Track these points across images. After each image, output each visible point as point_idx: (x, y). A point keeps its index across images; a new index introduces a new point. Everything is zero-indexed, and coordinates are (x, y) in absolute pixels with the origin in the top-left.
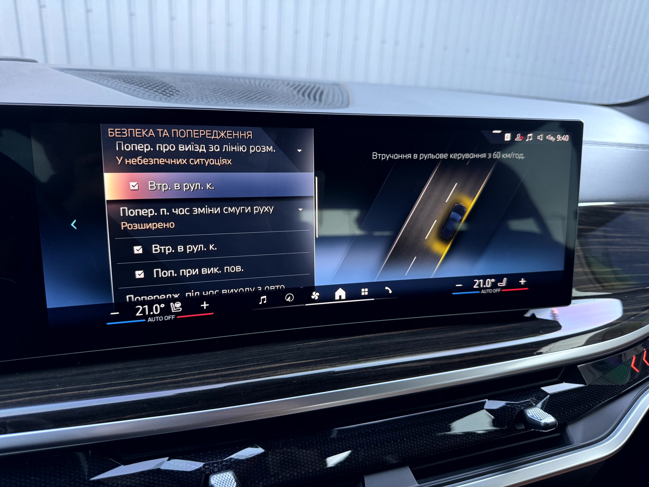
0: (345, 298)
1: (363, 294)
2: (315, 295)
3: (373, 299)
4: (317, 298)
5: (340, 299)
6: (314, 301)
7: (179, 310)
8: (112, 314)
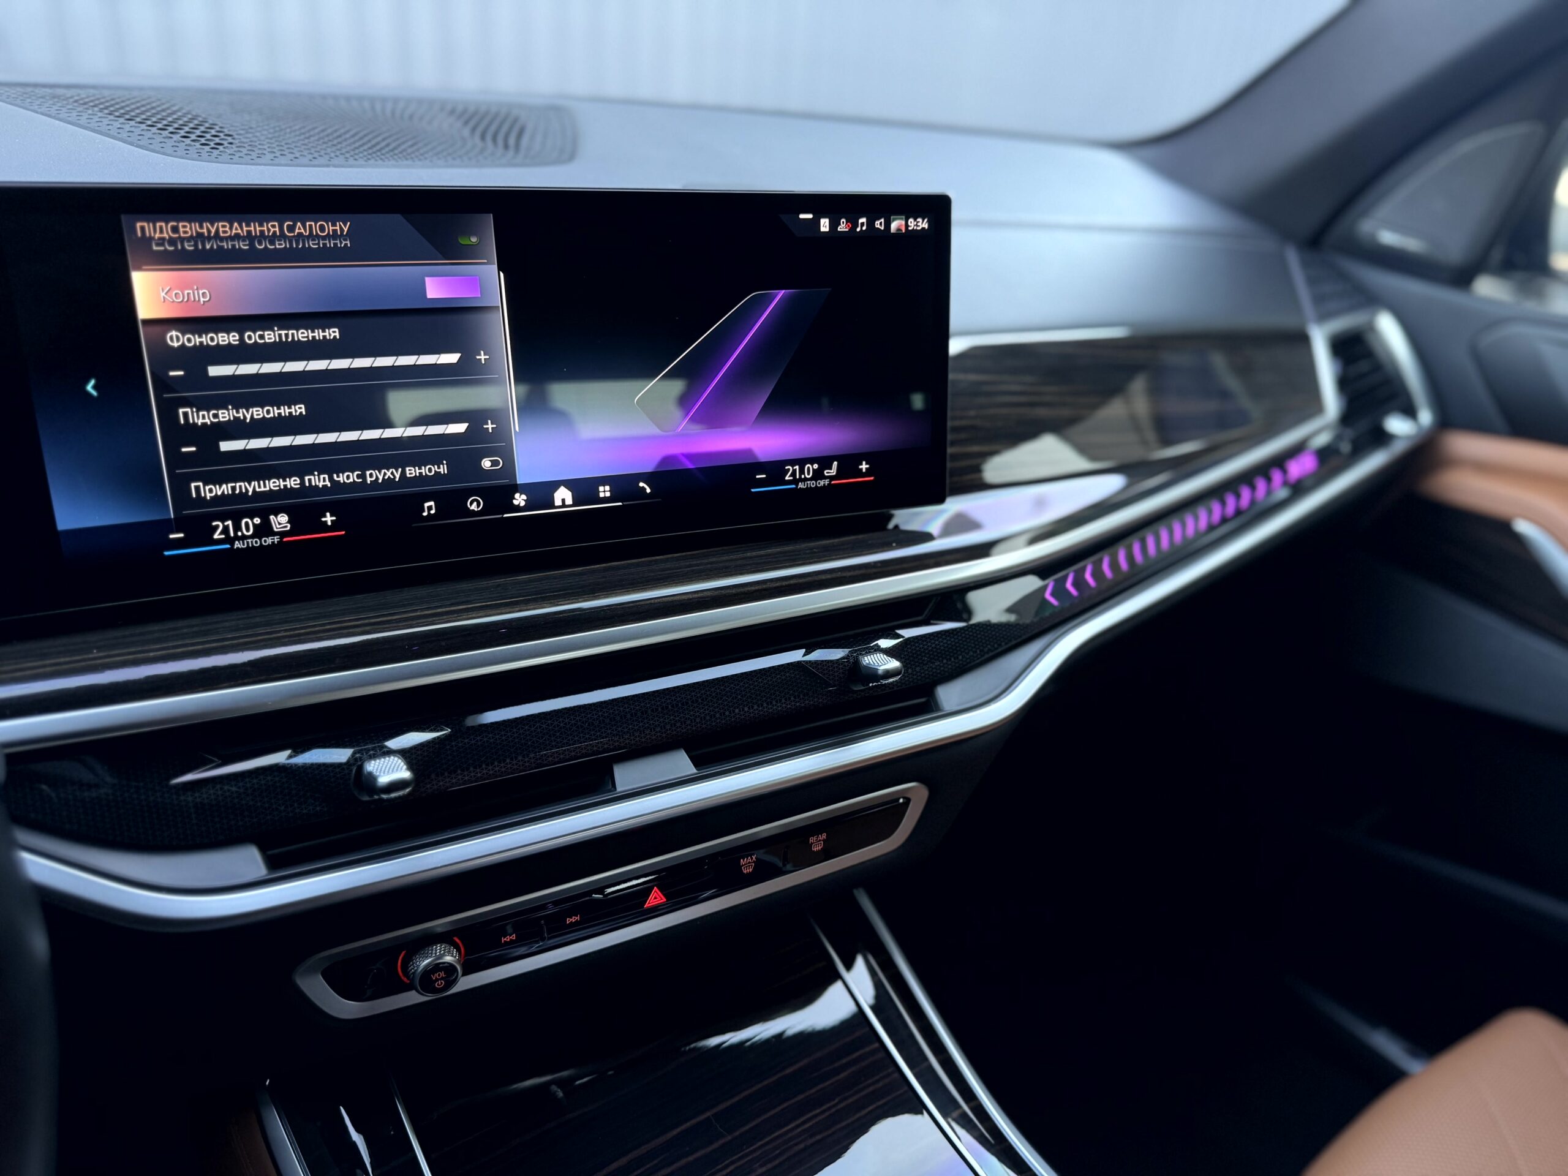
0: (571, 503)
1: (602, 495)
2: (520, 500)
3: (620, 504)
4: (523, 504)
5: (564, 505)
6: (518, 509)
7: (286, 527)
8: (172, 536)
